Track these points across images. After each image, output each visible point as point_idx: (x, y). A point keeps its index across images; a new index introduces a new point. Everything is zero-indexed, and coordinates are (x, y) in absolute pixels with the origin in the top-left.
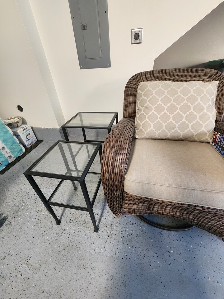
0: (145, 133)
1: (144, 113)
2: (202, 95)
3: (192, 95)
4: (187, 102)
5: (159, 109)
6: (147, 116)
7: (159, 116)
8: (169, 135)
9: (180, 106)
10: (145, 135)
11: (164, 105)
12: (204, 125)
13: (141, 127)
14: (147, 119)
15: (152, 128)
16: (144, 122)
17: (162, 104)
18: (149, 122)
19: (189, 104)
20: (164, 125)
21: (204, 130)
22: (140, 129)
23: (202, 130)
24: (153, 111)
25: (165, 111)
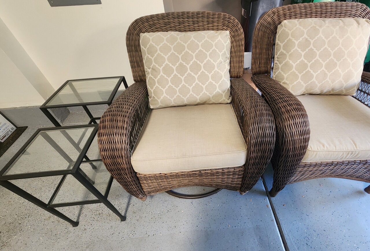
0: (159, 101)
1: (152, 77)
2: (211, 51)
3: (200, 51)
4: (196, 60)
5: (168, 71)
6: (156, 80)
7: (169, 79)
8: (185, 101)
9: (190, 65)
10: (160, 105)
11: (172, 65)
12: (217, 85)
13: (153, 95)
14: (157, 84)
15: (165, 94)
16: (154, 88)
17: (169, 64)
18: (160, 87)
19: (198, 62)
20: (177, 89)
21: (219, 91)
22: (152, 96)
23: (216, 91)
24: (162, 73)
25: (175, 72)
